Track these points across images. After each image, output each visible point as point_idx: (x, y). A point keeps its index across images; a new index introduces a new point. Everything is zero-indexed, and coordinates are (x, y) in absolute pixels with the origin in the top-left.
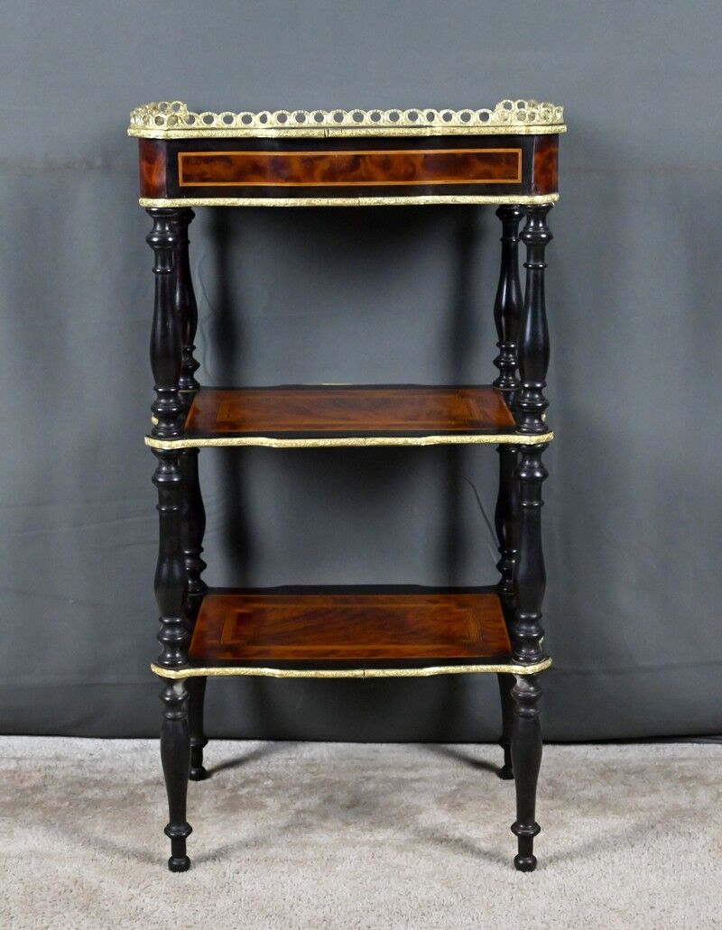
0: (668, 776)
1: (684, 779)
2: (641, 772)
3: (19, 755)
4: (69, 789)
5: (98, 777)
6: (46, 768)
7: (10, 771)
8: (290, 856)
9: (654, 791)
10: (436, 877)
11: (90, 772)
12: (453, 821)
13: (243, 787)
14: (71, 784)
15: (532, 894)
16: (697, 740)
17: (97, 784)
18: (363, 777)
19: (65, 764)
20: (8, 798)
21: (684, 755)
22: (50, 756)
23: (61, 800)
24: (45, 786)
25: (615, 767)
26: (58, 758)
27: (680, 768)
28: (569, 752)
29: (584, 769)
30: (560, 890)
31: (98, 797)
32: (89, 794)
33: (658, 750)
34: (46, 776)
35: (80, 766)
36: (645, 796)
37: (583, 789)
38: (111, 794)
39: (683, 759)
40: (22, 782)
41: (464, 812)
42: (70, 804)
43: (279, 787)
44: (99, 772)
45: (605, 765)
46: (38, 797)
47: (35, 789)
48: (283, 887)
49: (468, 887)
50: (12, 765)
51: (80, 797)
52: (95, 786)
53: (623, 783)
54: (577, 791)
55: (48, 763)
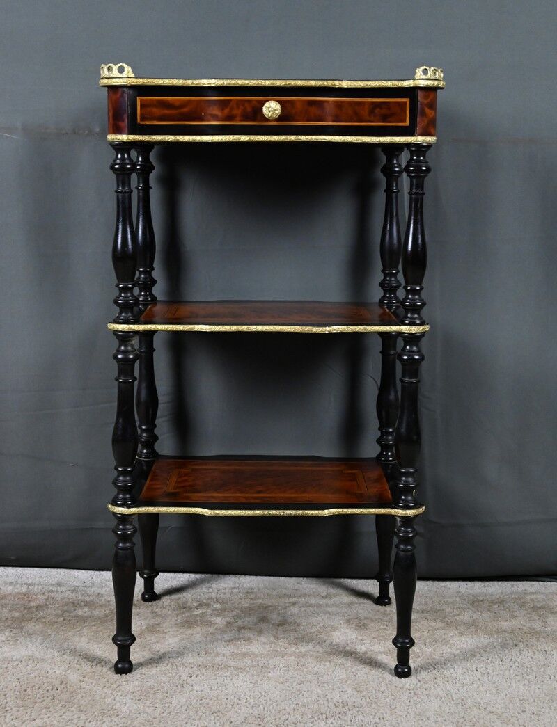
0: (523, 605)
1: (535, 608)
2: (501, 602)
3: (30, 582)
4: (65, 608)
5: (87, 599)
6: (49, 592)
7: (21, 594)
8: (233, 663)
9: (514, 617)
10: (348, 682)
11: (82, 595)
12: (360, 638)
13: (198, 609)
14: (67, 604)
15: (426, 698)
16: (542, 579)
17: (87, 604)
18: (290, 603)
19: (64, 589)
20: (17, 614)
21: (533, 590)
22: (53, 583)
23: (58, 616)
24: (47, 605)
25: (482, 598)
26: (59, 584)
27: (532, 600)
28: (445, 587)
29: (458, 599)
30: (448, 695)
31: (86, 614)
32: (80, 612)
33: (512, 585)
34: (48, 598)
35: (74, 591)
36: (507, 621)
37: (459, 615)
38: (96, 612)
39: (533, 593)
40: (29, 601)
41: (368, 631)
42: (64, 620)
43: (225, 610)
44: (89, 595)
45: (473, 596)
46: (41, 614)
47: (39, 607)
48: (226, 689)
49: (374, 692)
50: (24, 589)
51: (72, 614)
52: (85, 605)
53: (489, 610)
54: (455, 616)
55: (51, 588)
